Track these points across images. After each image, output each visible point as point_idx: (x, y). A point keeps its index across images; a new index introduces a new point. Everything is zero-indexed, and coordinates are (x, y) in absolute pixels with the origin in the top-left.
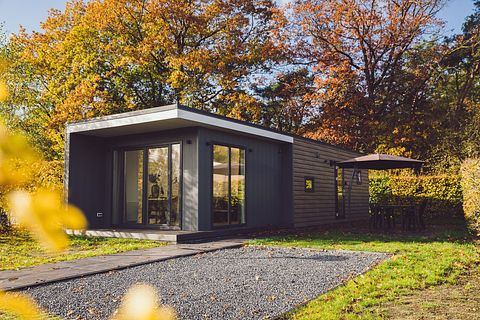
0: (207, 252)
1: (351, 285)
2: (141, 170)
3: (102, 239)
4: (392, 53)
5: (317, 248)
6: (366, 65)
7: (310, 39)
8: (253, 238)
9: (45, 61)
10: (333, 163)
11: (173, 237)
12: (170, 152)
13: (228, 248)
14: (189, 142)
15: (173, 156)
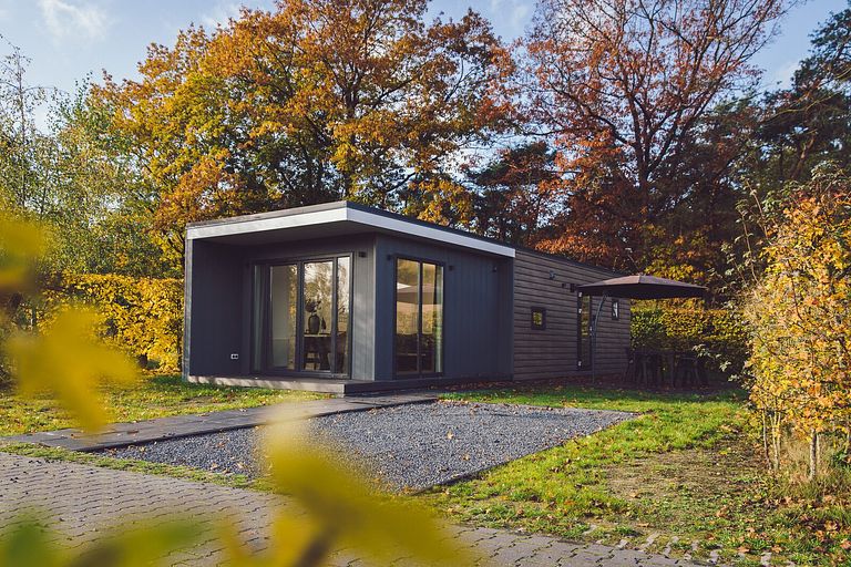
0: (386, 407)
1: (571, 445)
2: (294, 293)
3: (240, 388)
4: (678, 118)
5: (539, 405)
6: (638, 138)
7: (550, 95)
8: (451, 391)
9: (143, 126)
10: (574, 288)
11: (339, 388)
12: (336, 268)
13: (414, 403)
14: (363, 255)
15: (340, 274)
